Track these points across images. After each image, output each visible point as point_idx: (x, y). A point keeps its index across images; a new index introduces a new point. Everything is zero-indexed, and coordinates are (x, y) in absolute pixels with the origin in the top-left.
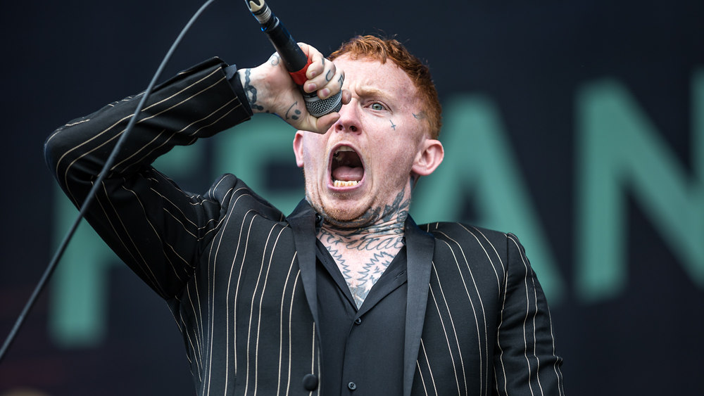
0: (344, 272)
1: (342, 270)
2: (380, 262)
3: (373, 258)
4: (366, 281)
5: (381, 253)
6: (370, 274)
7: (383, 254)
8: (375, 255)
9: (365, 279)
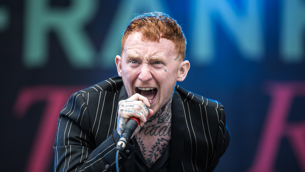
0: (143, 152)
1: (142, 150)
2: (161, 144)
3: (157, 142)
4: (152, 156)
5: (162, 138)
6: (154, 151)
7: (162, 139)
8: (158, 140)
9: (152, 155)
